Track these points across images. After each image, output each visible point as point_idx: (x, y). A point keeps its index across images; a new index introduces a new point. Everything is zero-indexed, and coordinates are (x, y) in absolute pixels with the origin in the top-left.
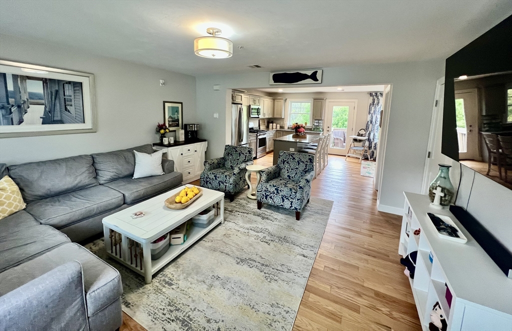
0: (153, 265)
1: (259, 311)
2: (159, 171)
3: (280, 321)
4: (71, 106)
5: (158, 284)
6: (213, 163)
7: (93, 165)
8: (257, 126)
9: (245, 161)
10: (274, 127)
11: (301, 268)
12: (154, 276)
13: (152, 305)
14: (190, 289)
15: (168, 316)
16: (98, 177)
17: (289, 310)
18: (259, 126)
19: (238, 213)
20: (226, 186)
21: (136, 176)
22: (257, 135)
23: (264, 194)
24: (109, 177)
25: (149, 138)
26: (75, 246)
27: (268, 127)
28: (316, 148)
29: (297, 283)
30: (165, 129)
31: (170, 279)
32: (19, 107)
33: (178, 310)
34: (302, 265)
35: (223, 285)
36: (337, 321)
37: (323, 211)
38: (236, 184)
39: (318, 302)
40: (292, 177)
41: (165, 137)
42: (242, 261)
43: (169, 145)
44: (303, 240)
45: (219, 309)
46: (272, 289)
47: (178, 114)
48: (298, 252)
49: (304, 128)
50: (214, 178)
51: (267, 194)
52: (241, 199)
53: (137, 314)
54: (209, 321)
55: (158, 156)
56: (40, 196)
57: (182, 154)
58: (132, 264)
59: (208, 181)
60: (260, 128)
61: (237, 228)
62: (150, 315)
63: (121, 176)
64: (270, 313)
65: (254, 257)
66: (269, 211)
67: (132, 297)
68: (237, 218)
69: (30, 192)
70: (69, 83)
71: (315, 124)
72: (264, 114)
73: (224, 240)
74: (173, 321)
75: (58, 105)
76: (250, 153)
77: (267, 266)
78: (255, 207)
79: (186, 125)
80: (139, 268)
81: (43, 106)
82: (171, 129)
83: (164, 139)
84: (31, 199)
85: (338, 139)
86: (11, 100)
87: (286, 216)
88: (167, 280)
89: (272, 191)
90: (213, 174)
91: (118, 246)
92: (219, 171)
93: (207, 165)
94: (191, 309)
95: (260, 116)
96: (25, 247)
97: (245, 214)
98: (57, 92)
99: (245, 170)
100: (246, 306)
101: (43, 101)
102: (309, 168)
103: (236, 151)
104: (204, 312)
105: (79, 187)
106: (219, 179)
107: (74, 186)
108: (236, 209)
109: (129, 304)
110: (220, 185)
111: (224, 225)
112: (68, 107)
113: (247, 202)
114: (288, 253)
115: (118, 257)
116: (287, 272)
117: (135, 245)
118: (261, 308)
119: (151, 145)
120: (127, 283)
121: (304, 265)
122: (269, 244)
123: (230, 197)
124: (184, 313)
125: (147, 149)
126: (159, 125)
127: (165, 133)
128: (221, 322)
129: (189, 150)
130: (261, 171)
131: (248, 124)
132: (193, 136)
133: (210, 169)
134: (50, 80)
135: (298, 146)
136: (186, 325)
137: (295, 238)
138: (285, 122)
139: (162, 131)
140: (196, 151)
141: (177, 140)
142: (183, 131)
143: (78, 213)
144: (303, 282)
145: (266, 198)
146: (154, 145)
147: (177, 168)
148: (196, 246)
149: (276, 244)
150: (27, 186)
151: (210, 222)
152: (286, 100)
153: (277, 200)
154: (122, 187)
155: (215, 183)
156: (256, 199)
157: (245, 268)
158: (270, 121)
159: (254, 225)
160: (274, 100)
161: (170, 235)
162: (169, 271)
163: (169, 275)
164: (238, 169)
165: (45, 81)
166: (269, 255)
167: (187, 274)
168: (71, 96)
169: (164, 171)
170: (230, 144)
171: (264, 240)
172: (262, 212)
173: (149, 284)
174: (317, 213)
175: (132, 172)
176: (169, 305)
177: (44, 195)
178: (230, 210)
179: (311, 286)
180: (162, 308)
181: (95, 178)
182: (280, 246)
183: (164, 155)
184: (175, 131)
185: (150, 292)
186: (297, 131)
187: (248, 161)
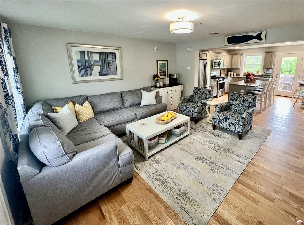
0: (149, 152)
1: (204, 186)
2: (154, 102)
3: (217, 194)
4: (111, 66)
5: (151, 162)
6: (186, 99)
7: (121, 97)
8: (219, 74)
9: (206, 98)
10: (232, 75)
11: (236, 169)
12: (150, 157)
13: (148, 171)
14: (167, 167)
15: (155, 177)
16: (124, 104)
17: (223, 189)
18: (220, 74)
19: (200, 131)
20: (193, 113)
21: (142, 104)
22: (218, 80)
23: (217, 120)
24: (129, 104)
25: (149, 83)
26: (114, 136)
27: (227, 75)
28: (262, 90)
29: (231, 177)
30: (158, 78)
31: (158, 161)
32: (90, 67)
33: (160, 176)
34: (238, 167)
35: (185, 169)
36: (255, 203)
37: (261, 136)
38: (199, 113)
39: (244, 190)
40: (239, 111)
41: (158, 82)
42: (198, 158)
43: (160, 87)
44: (241, 152)
45: (181, 180)
46: (215, 177)
47: (165, 67)
48: (236, 159)
49: (254, 75)
50: (186, 108)
51: (219, 120)
52: (203, 123)
53: (141, 173)
54: (175, 184)
55: (153, 93)
56: (100, 112)
57: (167, 93)
58: (139, 149)
59: (182, 110)
60: (221, 76)
61: (197, 139)
62: (147, 175)
63: (134, 104)
64: (211, 188)
65: (206, 157)
66: (220, 132)
67: (139, 165)
68: (199, 134)
69: (96, 109)
70: (110, 53)
71: (266, 72)
72: (224, 66)
73: (189, 145)
74: (157, 180)
75: (105, 65)
76: (210, 93)
77: (213, 163)
78: (211, 128)
79: (170, 75)
80: (142, 152)
81: (100, 66)
82: (161, 77)
83: (157, 83)
84: (96, 113)
85: (287, 84)
86: (87, 64)
87: (232, 136)
88: (156, 161)
89: (222, 119)
90: (185, 105)
91: (133, 140)
92: (189, 104)
93: (182, 100)
94: (167, 177)
95: (220, 67)
96: (95, 133)
97: (204, 132)
98: (105, 58)
99: (205, 104)
100: (197, 182)
101: (99, 64)
102: (252, 105)
103: (201, 91)
104: (174, 180)
105: (115, 109)
106: (188, 109)
107: (114, 108)
108: (198, 128)
109: (138, 168)
110: (189, 112)
111: (190, 137)
112: (110, 66)
113: (206, 125)
114: (229, 158)
115: (133, 145)
116: (226, 169)
117: (140, 140)
118: (206, 185)
119: (150, 87)
120: (137, 158)
121: (239, 167)
122: (217, 152)
123: (195, 120)
124: (163, 178)
125: (148, 89)
126: (154, 75)
127: (158, 80)
128: (182, 186)
129: (172, 90)
130: (216, 105)
131: (211, 74)
132: (174, 82)
133: (184, 103)
134: (102, 53)
135: (247, 88)
136: (164, 184)
137: (236, 150)
138: (241, 71)
139: (156, 79)
140: (176, 91)
141: (165, 84)
142: (168, 79)
143: (115, 121)
144: (237, 177)
145: (218, 123)
146: (152, 87)
147: (164, 101)
148: (172, 146)
149: (221, 152)
150: (94, 106)
151: (181, 134)
152: (241, 55)
153: (226, 125)
154: (135, 110)
155: (186, 112)
156: (211, 124)
157: (199, 162)
158: (229, 70)
159: (209, 139)
160: (232, 55)
161: (158, 138)
162: (157, 156)
163: (157, 159)
164: (200, 103)
165: (100, 54)
166: (216, 158)
167: (166, 160)
168: (111, 61)
169: (156, 102)
170: (197, 87)
171: (214, 149)
172: (215, 132)
173: (147, 161)
174: (256, 136)
175: (140, 102)
176: (156, 173)
177: (101, 111)
178: (194, 128)
179: (240, 180)
180: (153, 173)
181: (123, 104)
182: (224, 153)
183: (157, 93)
184: (163, 78)
185: (147, 164)
186: (248, 78)
187: (208, 98)
